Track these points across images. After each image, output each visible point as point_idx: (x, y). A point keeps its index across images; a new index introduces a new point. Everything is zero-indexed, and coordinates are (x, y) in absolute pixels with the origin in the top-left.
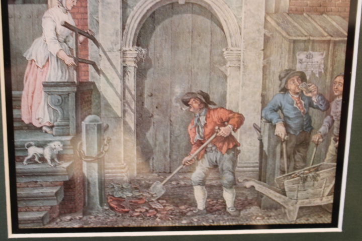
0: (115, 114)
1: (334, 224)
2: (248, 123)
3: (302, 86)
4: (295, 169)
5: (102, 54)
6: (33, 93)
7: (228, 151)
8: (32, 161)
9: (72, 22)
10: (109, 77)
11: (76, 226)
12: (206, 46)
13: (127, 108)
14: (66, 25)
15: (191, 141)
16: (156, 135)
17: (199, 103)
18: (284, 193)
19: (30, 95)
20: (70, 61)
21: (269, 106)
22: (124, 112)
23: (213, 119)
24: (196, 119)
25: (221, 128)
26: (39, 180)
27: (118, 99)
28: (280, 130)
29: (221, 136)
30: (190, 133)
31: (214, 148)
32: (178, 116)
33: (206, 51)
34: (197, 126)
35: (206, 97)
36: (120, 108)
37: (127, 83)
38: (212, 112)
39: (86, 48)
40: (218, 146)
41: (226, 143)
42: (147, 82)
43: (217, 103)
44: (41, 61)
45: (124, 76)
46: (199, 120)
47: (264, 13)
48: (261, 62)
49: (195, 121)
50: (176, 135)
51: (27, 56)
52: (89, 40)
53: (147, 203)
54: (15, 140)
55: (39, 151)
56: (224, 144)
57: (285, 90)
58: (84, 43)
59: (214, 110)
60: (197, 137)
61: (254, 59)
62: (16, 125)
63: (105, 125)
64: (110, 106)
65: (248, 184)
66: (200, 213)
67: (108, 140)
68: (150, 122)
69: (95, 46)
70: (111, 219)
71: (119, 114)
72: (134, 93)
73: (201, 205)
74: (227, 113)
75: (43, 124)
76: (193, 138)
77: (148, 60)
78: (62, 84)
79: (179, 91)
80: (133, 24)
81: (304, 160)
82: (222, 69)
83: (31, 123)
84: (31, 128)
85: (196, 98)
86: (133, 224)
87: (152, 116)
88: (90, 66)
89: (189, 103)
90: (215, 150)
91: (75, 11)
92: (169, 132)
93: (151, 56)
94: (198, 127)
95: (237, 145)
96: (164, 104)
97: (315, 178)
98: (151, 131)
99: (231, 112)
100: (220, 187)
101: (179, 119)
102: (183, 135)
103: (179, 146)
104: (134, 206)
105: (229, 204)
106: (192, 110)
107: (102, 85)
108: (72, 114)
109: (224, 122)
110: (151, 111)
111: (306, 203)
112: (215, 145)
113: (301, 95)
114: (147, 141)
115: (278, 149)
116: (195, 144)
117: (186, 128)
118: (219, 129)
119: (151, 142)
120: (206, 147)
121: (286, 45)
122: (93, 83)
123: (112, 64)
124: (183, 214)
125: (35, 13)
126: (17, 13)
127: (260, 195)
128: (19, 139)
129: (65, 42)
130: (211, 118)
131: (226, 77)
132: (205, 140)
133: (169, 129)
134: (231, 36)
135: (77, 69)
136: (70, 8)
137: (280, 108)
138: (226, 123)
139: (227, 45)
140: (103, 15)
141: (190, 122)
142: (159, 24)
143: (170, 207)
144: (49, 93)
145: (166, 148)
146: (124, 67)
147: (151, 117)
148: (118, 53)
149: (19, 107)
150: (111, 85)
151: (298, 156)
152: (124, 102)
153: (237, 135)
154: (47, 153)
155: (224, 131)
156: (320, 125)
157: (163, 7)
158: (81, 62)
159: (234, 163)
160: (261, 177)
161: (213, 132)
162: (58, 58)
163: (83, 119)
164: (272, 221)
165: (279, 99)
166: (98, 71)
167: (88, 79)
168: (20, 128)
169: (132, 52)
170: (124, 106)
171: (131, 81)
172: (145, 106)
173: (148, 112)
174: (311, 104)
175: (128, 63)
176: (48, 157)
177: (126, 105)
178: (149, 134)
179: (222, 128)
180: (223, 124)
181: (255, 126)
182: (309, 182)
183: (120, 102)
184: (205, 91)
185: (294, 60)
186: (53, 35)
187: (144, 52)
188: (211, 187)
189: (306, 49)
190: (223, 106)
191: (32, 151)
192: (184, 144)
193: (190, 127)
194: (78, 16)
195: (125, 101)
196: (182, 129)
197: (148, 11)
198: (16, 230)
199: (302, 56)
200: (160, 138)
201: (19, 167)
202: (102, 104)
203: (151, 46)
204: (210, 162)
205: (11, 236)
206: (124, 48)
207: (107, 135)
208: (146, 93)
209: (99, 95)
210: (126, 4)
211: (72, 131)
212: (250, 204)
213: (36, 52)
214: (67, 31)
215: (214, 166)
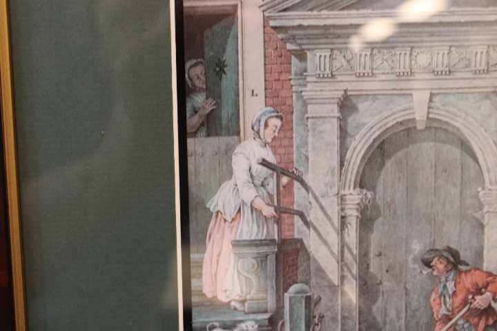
0: (330, 281)
5: (313, 201)
6: (219, 256)
7: (486, 330)
9: (272, 159)
10: (321, 232)
12: (455, 185)
13: (346, 273)
14: (264, 163)
15: (435, 316)
16: (386, 309)
17: (446, 264)
19: (215, 258)
20: (269, 211)
22: (342, 278)
23: (464, 284)
24: (442, 286)
25: (476, 297)
27: (334, 262)
29: (476, 308)
30: (433, 305)
31: (466, 325)
32: (416, 281)
33: (455, 191)
34: (442, 295)
35: (455, 254)
36: (336, 273)
37: (347, 239)
38: (463, 276)
39: (291, 193)
40: (473, 323)
41: (484, 318)
42: (375, 238)
43: (470, 263)
44: (229, 213)
45: (342, 229)
46: (445, 287)
49: (440, 289)
50: (413, 308)
51: (212, 206)
52: (295, 182)
54: (193, 321)
56: (480, 319)
58: (289, 187)
59: (466, 272)
60: (443, 311)
62: (194, 299)
63: (316, 296)
64: (323, 272)
67: (320, 317)
68: (377, 291)
69: (303, 190)
71: (336, 281)
72: (355, 252)
74: (485, 275)
75: (231, 297)
76: (438, 312)
77: (375, 207)
78: (259, 242)
79: (417, 247)
80: (355, 159)
82: (478, 215)
83: (215, 297)
84: (215, 303)
85: (441, 256)
87: (381, 283)
88: (297, 218)
89: (432, 264)
90: (468, 327)
91: (277, 143)
92: (404, 305)
93: (379, 201)
94: (445, 297)
95: (496, 321)
96: (398, 265)
98: (379, 303)
99: (490, 274)
101: (418, 286)
102: (423, 309)
103: (417, 323)
106: (435, 273)
107: (312, 243)
108: (271, 283)
109: (481, 289)
110: (379, 276)
112: (467, 321)
114: (374, 318)
116: (440, 320)
117: (428, 297)
118: (473, 298)
119: (379, 319)
120: (456, 323)
122: (301, 241)
123: (325, 213)
125: (223, 147)
126: (199, 150)
128: (198, 321)
129: (263, 185)
130: (462, 284)
131: (482, 226)
132: (454, 315)
133: (403, 300)
134: (488, 171)
135: (278, 221)
136: (269, 140)
138: (483, 290)
139: (483, 182)
140: (314, 148)
141: (433, 290)
142: (389, 157)
144: (240, 256)
145: (400, 327)
146: (343, 217)
147: (379, 284)
148: (335, 199)
149: (200, 276)
150: (325, 242)
152: (342, 266)
155: (480, 301)
157: (395, 134)
158: (283, 211)
161: (465, 302)
162: (252, 208)
163: (286, 290)
166: (307, 223)
167: (294, 234)
168: (200, 306)
169: (354, 197)
170: (342, 270)
171: (352, 235)
172: (372, 270)
173: (375, 277)
175: (348, 212)
177: (346, 269)
178: (377, 308)
179: (478, 298)
180: (479, 291)
183: (337, 265)
184: (453, 246)
186: (246, 177)
187: (369, 195)
190: (480, 267)
192: (424, 320)
193: (433, 296)
194: (281, 151)
195: (343, 263)
196: (422, 300)
197: (375, 140)
200: (392, 313)
202: (312, 268)
203: (380, 188)
206: (342, 192)
207: (319, 310)
208: (373, 251)
209: (308, 257)
210: (343, 134)
211: (271, 306)
213: (223, 200)
214: (265, 171)
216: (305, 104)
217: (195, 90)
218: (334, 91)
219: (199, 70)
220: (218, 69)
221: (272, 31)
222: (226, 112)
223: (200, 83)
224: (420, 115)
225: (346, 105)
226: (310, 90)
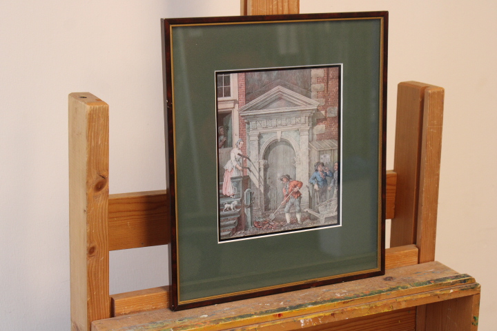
0: (256, 187)
1: (339, 224)
2: (304, 185)
3: (323, 168)
4: (322, 202)
5: (252, 164)
6: (227, 182)
7: (297, 197)
8: (226, 210)
9: (241, 153)
10: (254, 173)
11: (242, 236)
12: (288, 157)
14: (239, 154)
15: (284, 195)
16: (271, 194)
17: (286, 179)
18: (319, 213)
20: (240, 168)
21: (312, 178)
22: (260, 186)
24: (286, 186)
25: (294, 189)
26: (229, 218)
27: (257, 181)
28: (316, 187)
29: (295, 192)
30: (283, 192)
32: (279, 185)
33: (288, 159)
35: (289, 176)
36: (258, 185)
38: (291, 183)
39: (246, 163)
40: (294, 196)
41: (297, 194)
42: (268, 173)
44: (230, 170)
45: (259, 172)
47: (308, 142)
48: (308, 160)
50: (278, 193)
51: (225, 168)
52: (247, 159)
53: (268, 223)
55: (229, 205)
57: (317, 171)
59: (292, 181)
60: (286, 193)
61: (305, 160)
62: (221, 196)
63: (253, 192)
64: (255, 185)
65: (305, 210)
66: (288, 225)
67: (254, 198)
68: (269, 189)
69: (249, 161)
70: (255, 231)
71: (258, 187)
72: (263, 178)
73: (288, 222)
74: (296, 182)
75: (230, 194)
77: (268, 165)
79: (279, 175)
80: (262, 151)
81: (326, 198)
82: (294, 165)
83: (226, 195)
84: (226, 197)
85: (285, 177)
86: (264, 233)
87: (270, 187)
88: (247, 169)
89: (283, 180)
90: (293, 198)
93: (269, 163)
94: (286, 189)
95: (300, 195)
96: (274, 181)
97: (330, 205)
98: (269, 193)
99: (298, 181)
100: (295, 213)
101: (280, 187)
103: (279, 198)
104: (264, 224)
105: (299, 220)
106: (284, 182)
107: (252, 177)
108: (241, 189)
111: (327, 216)
112: (292, 196)
113: (323, 171)
115: (316, 195)
119: (269, 197)
120: (290, 197)
121: (316, 153)
122: (249, 176)
123: (255, 168)
124: (282, 226)
125: (228, 151)
126: (222, 152)
127: (310, 214)
128: (221, 202)
129: (239, 161)
130: (291, 185)
131: (295, 168)
132: (289, 194)
133: (276, 191)
134: (297, 152)
135: (243, 171)
136: (240, 148)
137: (316, 178)
139: (295, 155)
140: (252, 149)
142: (271, 150)
143: (277, 224)
144: (233, 182)
145: (275, 199)
146: (260, 168)
148: (257, 163)
150: (255, 176)
151: (323, 197)
153: (300, 191)
154: (232, 206)
155: (296, 190)
156: (330, 183)
157: (273, 143)
158: (244, 168)
159: (300, 202)
160: (310, 207)
161: (292, 190)
162: (236, 168)
163: (245, 191)
164: (314, 225)
165: (315, 174)
166: (250, 171)
167: (247, 174)
168: (222, 197)
169: (262, 162)
171: (262, 173)
172: (267, 183)
173: (268, 185)
174: (326, 175)
176: (232, 208)
177: (260, 183)
180: (295, 187)
181: (307, 186)
182: (328, 207)
185: (319, 158)
186: (234, 159)
187: (266, 161)
188: (292, 213)
189: (323, 154)
191: (227, 206)
192: (281, 196)
193: (283, 189)
197: (267, 146)
198: (220, 240)
199: (322, 156)
200: (273, 195)
201: (221, 213)
202: (252, 184)
203: (269, 159)
204: (291, 203)
205: (219, 243)
206: (259, 161)
207: (254, 196)
208: (268, 177)
209: (251, 181)
210: (259, 144)
211: (241, 196)
212: (307, 219)
213: (228, 166)
214: (239, 157)
215: (293, 204)
216: (249, 137)
217: (221, 135)
218: (257, 133)
219: (222, 129)
220: (227, 129)
221: (241, 117)
223: (222, 133)
224: (279, 138)
225: (260, 136)
226: (251, 133)
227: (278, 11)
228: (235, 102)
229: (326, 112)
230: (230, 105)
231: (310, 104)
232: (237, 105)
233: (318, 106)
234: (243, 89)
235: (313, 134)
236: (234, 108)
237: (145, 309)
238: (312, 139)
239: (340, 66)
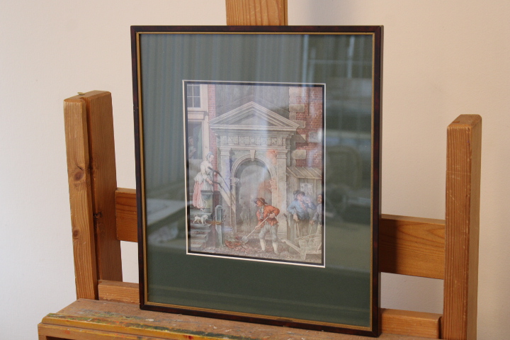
1: (322, 264)
2: (281, 212)
3: (304, 198)
4: (303, 236)
5: (223, 180)
7: (273, 225)
8: (196, 222)
10: (225, 189)
11: (213, 252)
12: (263, 179)
14: (209, 168)
15: (258, 219)
16: (244, 216)
17: (261, 203)
18: (299, 246)
19: (196, 195)
20: (211, 182)
21: (290, 206)
22: (231, 204)
26: (199, 231)
27: (229, 199)
28: (295, 217)
29: (270, 218)
30: (257, 216)
32: (252, 207)
35: (264, 200)
36: (229, 203)
37: (232, 193)
39: (217, 178)
42: (240, 192)
44: (200, 182)
45: (231, 189)
46: (261, 210)
47: (285, 166)
48: (286, 187)
50: (252, 216)
51: (195, 179)
52: (218, 174)
53: (241, 245)
55: (199, 218)
56: (272, 221)
57: (296, 200)
58: (216, 175)
59: (267, 206)
60: (260, 218)
61: (282, 186)
62: (190, 207)
63: (224, 209)
64: (226, 202)
65: (283, 241)
66: (263, 252)
67: (225, 216)
68: (241, 210)
69: (220, 177)
70: (227, 251)
71: (229, 205)
72: (235, 197)
73: (263, 249)
74: (272, 208)
75: (201, 207)
77: (240, 184)
79: (253, 197)
80: (234, 169)
81: (307, 231)
82: (270, 189)
83: (196, 207)
85: (259, 201)
86: (236, 254)
88: (218, 185)
89: (257, 203)
90: (268, 224)
92: (249, 215)
93: (241, 182)
94: (261, 213)
95: (277, 222)
96: (247, 202)
97: (312, 241)
99: (274, 207)
100: (271, 241)
101: (253, 209)
103: (253, 221)
104: (236, 246)
105: (275, 249)
106: (258, 206)
107: (223, 193)
108: (212, 204)
111: (309, 252)
112: (268, 222)
113: (303, 202)
114: (241, 218)
115: (295, 226)
116: (260, 220)
118: (269, 215)
120: (264, 222)
121: (296, 180)
122: (219, 192)
123: (226, 184)
124: (256, 252)
125: (198, 162)
127: (289, 246)
128: (191, 213)
129: (209, 174)
130: (266, 210)
131: (271, 192)
132: (264, 219)
133: (249, 213)
134: (272, 175)
135: (213, 185)
136: (211, 161)
137: (295, 207)
139: (271, 179)
140: (223, 165)
142: (244, 169)
143: (250, 248)
144: (203, 195)
145: (248, 221)
146: (231, 186)
147: (242, 208)
148: (229, 180)
150: (226, 193)
151: (304, 230)
153: (277, 218)
154: (202, 219)
157: (246, 162)
158: (215, 183)
159: (276, 231)
160: (288, 238)
161: (267, 216)
162: (206, 181)
163: (216, 206)
164: (294, 260)
165: (294, 203)
166: (221, 187)
167: (217, 190)
168: (192, 209)
169: (234, 180)
171: (234, 192)
172: (239, 203)
173: (241, 205)
174: (308, 206)
176: (202, 221)
177: (232, 202)
178: (241, 214)
180: (271, 213)
181: (285, 215)
182: (310, 243)
185: (299, 187)
186: (204, 172)
187: (238, 180)
189: (304, 182)
191: (196, 218)
193: (258, 213)
195: (231, 200)
197: (240, 163)
198: (189, 252)
199: (302, 185)
200: (246, 217)
201: (191, 224)
202: (223, 201)
203: (241, 178)
204: (266, 229)
205: (187, 253)
206: (231, 178)
207: (225, 214)
208: (240, 197)
209: (222, 197)
210: (231, 161)
211: (211, 211)
212: (284, 250)
213: (198, 178)
214: (210, 170)
215: (268, 231)
216: (220, 151)
218: (228, 148)
219: (191, 139)
221: (211, 130)
222: (199, 153)
223: (192, 144)
224: (252, 157)
225: (232, 153)
226: (221, 147)
227: (256, 22)
228: (205, 113)
229: (307, 136)
230: (200, 116)
231: (288, 125)
232: (207, 117)
233: (298, 129)
234: (213, 100)
235: (291, 159)
236: (204, 119)
237: (124, 300)
238: (291, 165)
239: (323, 86)
